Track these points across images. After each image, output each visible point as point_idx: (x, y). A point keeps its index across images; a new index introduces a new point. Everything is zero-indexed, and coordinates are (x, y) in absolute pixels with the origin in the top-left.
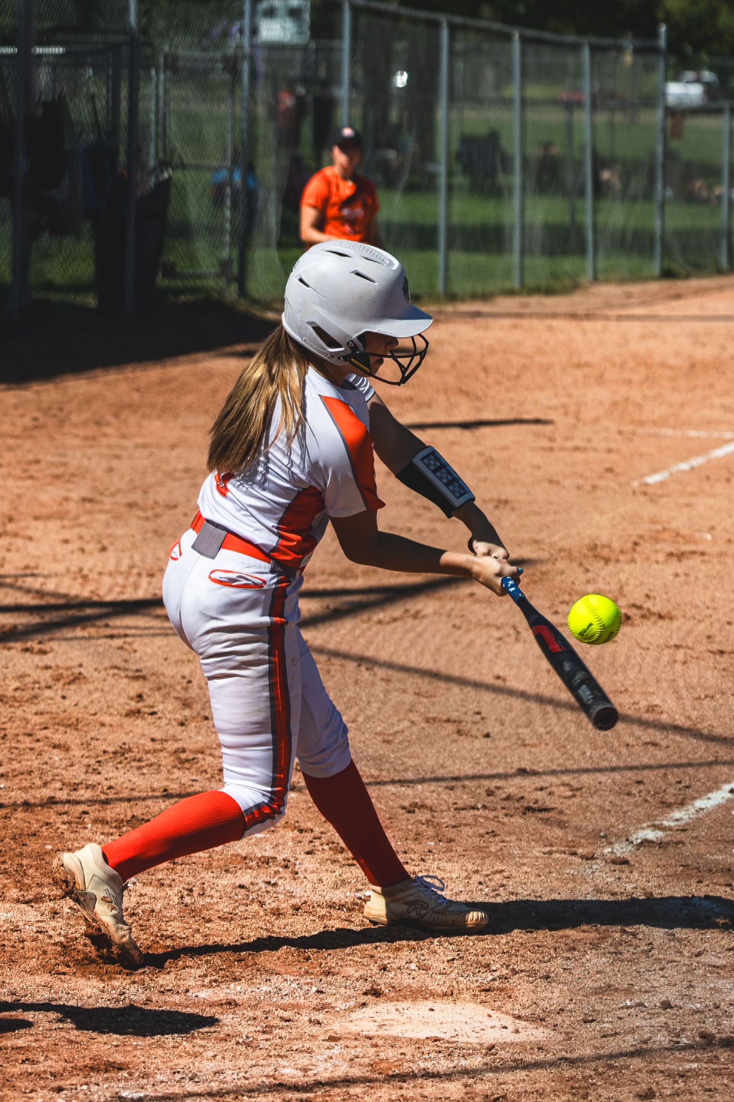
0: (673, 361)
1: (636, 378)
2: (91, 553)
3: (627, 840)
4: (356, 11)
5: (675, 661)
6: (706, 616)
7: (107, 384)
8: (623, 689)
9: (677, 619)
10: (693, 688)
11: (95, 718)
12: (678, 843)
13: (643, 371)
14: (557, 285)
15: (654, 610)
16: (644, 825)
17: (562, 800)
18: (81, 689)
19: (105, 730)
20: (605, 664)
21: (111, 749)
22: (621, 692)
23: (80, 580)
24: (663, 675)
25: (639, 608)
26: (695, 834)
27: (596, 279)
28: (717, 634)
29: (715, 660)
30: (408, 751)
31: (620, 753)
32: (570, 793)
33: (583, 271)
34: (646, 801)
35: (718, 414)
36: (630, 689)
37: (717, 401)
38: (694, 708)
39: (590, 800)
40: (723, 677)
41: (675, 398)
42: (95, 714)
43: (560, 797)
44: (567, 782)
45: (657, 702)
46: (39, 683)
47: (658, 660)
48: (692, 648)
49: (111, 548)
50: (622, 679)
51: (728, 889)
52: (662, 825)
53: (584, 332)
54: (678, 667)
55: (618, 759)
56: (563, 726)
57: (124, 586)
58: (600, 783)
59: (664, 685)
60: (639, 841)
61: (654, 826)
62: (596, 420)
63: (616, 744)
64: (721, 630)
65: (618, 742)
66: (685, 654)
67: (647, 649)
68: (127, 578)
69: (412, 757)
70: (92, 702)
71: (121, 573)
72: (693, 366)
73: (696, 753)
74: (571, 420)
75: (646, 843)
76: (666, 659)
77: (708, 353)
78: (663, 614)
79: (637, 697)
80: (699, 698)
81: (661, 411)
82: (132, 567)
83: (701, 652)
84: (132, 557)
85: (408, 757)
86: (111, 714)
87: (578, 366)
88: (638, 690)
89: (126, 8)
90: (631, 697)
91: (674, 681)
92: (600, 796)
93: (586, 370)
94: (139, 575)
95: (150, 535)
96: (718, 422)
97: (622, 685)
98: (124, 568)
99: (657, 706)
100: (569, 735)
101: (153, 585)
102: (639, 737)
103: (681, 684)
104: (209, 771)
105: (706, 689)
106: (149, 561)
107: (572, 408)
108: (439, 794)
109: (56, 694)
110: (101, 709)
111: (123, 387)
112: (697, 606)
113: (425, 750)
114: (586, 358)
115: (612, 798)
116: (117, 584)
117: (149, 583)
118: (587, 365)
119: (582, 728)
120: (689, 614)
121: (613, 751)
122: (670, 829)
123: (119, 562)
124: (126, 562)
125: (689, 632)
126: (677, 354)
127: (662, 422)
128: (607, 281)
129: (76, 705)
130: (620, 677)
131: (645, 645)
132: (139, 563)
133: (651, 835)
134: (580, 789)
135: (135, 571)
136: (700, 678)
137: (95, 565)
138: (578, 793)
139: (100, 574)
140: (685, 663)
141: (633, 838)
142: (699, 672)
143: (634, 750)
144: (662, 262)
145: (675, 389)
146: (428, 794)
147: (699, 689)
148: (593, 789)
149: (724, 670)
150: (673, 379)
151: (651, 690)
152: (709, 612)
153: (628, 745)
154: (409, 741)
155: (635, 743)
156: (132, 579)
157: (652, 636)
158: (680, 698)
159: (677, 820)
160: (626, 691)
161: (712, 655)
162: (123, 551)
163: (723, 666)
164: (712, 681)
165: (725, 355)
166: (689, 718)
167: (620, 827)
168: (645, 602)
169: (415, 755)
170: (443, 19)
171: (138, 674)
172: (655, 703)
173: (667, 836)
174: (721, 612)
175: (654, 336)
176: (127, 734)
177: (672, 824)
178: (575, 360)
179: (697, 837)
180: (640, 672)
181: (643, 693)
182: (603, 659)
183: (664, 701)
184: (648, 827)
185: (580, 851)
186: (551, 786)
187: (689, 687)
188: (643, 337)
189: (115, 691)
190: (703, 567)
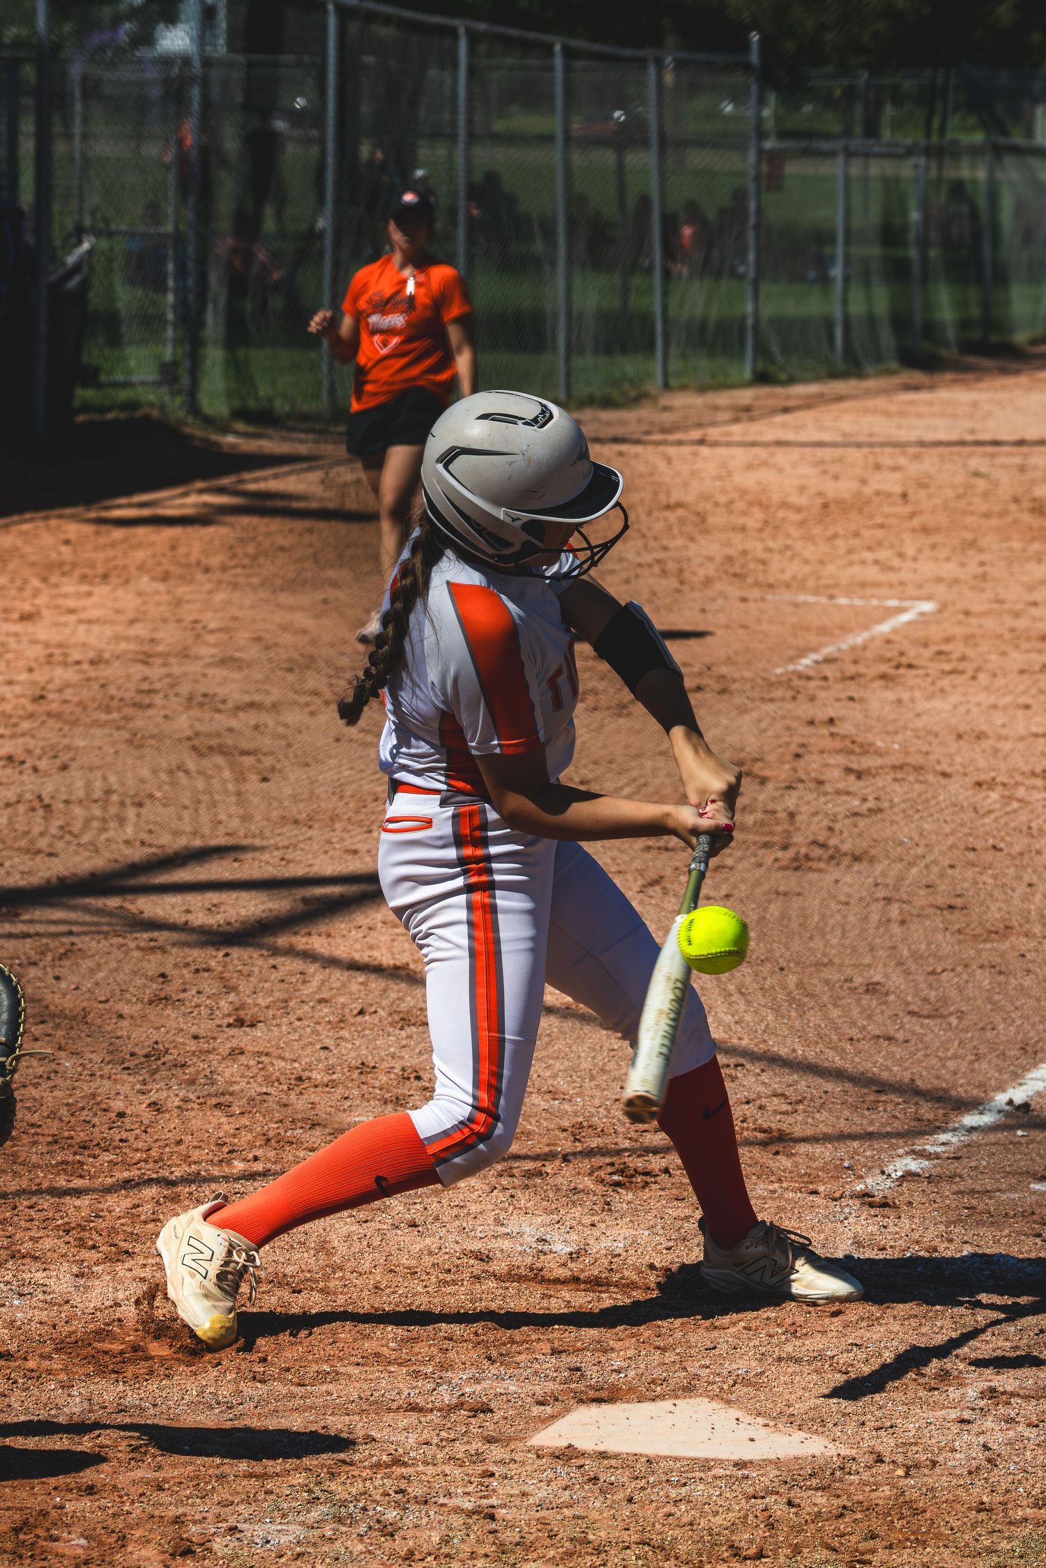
0: (796, 499)
1: (751, 523)
2: (46, 775)
3: (883, 1173)
4: (345, 13)
5: (889, 921)
6: (917, 857)
7: (22, 534)
8: (826, 960)
9: (880, 861)
10: (922, 957)
11: (107, 1006)
12: (952, 1177)
13: (758, 514)
14: (615, 394)
15: (846, 847)
16: (901, 1151)
17: (778, 1117)
18: (78, 965)
19: (125, 1023)
20: (794, 926)
21: (141, 1051)
22: (825, 965)
23: (41, 812)
24: (878, 941)
25: (823, 846)
26: (973, 1164)
27: (667, 386)
28: (938, 882)
29: (944, 920)
30: (551, 1050)
31: (843, 1050)
32: (789, 1108)
33: (649, 375)
34: (895, 1117)
35: (872, 573)
36: (837, 961)
37: (869, 556)
38: (930, 986)
39: (817, 1116)
40: (960, 942)
41: (809, 551)
42: (107, 1001)
43: (775, 1112)
44: (779, 1091)
45: (877, 978)
46: (18, 958)
47: (865, 919)
48: (908, 902)
49: (74, 765)
50: (821, 946)
51: (1038, 1240)
52: (924, 1150)
53: (669, 460)
54: (895, 928)
55: (842, 1058)
56: (756, 1012)
57: (104, 820)
58: (826, 1092)
59: (881, 953)
60: (899, 1174)
61: (913, 1152)
62: (708, 582)
63: (835, 1038)
64: (941, 876)
65: (837, 1034)
66: (901, 910)
67: (847, 904)
68: (105, 808)
69: (558, 1058)
70: (97, 984)
71: (96, 801)
72: (825, 506)
73: (948, 1049)
74: (673, 583)
75: (909, 1176)
76: (875, 917)
77: (844, 488)
78: (857, 853)
79: (849, 972)
80: (933, 973)
81: (793, 569)
82: (108, 792)
83: (923, 908)
84: (105, 778)
85: (552, 1058)
86: (128, 1001)
87: (668, 507)
88: (847, 962)
89: (34, 12)
90: (840, 972)
91: (894, 948)
92: (830, 1110)
93: (680, 512)
94: (122, 804)
95: (122, 747)
96: (877, 585)
97: (824, 955)
98: (98, 794)
99: (878, 983)
100: (767, 1026)
101: (143, 819)
102: (864, 1028)
103: (905, 952)
104: (282, 1079)
105: (940, 959)
106: (131, 782)
107: (671, 566)
108: (608, 1111)
109: (46, 973)
110: (113, 993)
111: (47, 539)
112: (901, 843)
113: (574, 1048)
114: (676, 496)
115: (846, 1113)
116: (94, 818)
117: (138, 815)
118: (679, 505)
119: (783, 1017)
120: (893, 854)
121: (835, 1048)
122: (937, 1156)
123: (88, 785)
124: (98, 785)
125: (900, 879)
126: (802, 489)
127: (800, 584)
128: (683, 388)
129: (77, 989)
130: (818, 943)
131: (842, 898)
132: (115, 787)
133: (914, 1165)
134: (801, 1101)
135: (115, 798)
136: (929, 944)
137: (57, 790)
138: (801, 1107)
139: (67, 802)
140: (903, 922)
141: (890, 1169)
142: (926, 936)
143: (860, 1045)
144: (754, 361)
145: (809, 538)
146: (593, 1110)
147: (931, 960)
148: (818, 1102)
149: (959, 931)
150: (802, 523)
151: (866, 961)
152: (920, 851)
153: (851, 1039)
154: (549, 1035)
155: (860, 1036)
156: (113, 810)
157: (851, 885)
158: (907, 973)
159: (943, 1144)
160: (831, 962)
161: (939, 912)
162: (91, 769)
163: (957, 927)
164: (947, 949)
165: (868, 490)
166: (926, 1000)
167: (868, 1153)
168: (829, 837)
169: (562, 1055)
170: (461, 25)
171: (152, 944)
172: (874, 980)
173: (935, 1166)
174: (936, 851)
175: (764, 464)
176: (158, 1028)
177: (939, 1149)
178: (662, 498)
179: (976, 1168)
180: (843, 936)
181: (855, 966)
182: (790, 919)
183: (886, 976)
184: (907, 1153)
185: (821, 1189)
186: (759, 1097)
187: (917, 956)
188: (750, 467)
189: (127, 968)
190: (897, 787)
